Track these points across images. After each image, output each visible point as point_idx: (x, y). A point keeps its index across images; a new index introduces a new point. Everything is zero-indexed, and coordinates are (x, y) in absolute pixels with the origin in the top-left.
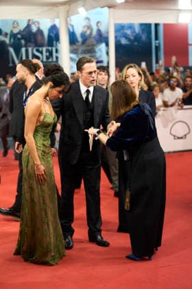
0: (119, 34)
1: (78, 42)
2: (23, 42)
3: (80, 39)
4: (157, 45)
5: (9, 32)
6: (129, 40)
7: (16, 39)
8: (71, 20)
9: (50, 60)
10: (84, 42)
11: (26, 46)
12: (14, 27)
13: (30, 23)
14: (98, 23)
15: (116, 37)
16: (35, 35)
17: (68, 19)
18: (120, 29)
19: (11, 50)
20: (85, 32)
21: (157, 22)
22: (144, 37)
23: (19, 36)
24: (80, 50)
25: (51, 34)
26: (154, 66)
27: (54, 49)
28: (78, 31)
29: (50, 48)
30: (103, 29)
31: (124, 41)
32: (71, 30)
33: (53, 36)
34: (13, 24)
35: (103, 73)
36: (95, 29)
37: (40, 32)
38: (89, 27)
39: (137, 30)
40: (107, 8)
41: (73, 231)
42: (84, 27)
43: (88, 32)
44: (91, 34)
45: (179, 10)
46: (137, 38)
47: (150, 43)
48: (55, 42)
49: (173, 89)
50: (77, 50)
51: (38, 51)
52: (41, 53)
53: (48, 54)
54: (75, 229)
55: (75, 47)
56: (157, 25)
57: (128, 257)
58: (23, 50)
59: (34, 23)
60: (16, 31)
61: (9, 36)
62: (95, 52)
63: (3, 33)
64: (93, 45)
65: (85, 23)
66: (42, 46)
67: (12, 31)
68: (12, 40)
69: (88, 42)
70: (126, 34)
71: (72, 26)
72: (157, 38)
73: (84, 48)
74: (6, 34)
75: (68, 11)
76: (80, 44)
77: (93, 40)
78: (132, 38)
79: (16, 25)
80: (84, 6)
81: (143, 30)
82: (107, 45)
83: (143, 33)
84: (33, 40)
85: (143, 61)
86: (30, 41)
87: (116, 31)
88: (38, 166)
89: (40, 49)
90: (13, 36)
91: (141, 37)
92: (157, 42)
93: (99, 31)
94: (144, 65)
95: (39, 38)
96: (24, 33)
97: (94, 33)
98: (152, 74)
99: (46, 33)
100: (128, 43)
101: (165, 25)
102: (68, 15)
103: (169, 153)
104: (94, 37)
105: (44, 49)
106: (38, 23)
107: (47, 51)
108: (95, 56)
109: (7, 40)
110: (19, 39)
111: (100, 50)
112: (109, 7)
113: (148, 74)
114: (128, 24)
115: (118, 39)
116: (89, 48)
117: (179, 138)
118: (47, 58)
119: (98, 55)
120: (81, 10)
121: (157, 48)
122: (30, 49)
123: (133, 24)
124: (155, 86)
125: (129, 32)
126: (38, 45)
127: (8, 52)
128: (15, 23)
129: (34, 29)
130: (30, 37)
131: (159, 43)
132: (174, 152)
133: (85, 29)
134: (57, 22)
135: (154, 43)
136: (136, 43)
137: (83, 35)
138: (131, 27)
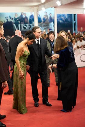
0: (59, 18)
1: (42, 22)
2: (19, 22)
3: (43, 21)
4: (75, 23)
5: (13, 18)
6: (63, 21)
7: (16, 21)
8: (39, 13)
9: (30, 29)
10: (44, 22)
11: (20, 23)
12: (16, 16)
13: (22, 14)
14: (50, 14)
15: (57, 20)
16: (24, 19)
17: (38, 12)
18: (59, 16)
19: (14, 25)
20: (45, 18)
21: (75, 13)
22: (69, 20)
23: (18, 19)
24: (43, 25)
25: (31, 19)
26: (74, 32)
27: (32, 25)
28: (42, 17)
29: (30, 24)
30: (52, 17)
31: (61, 21)
32: (39, 17)
33: (32, 19)
34: (15, 14)
35: (52, 34)
36: (49, 16)
37: (26, 18)
38: (46, 16)
39: (66, 17)
40: (54, 8)
41: (39, 99)
42: (44, 16)
43: (46, 18)
44: (47, 18)
45: (84, 9)
46: (66, 20)
47: (72, 22)
48: (32, 22)
49: (81, 41)
50: (42, 25)
51: (25, 25)
52: (27, 26)
53: (29, 27)
54: (40, 99)
55: (41, 24)
56: (74, 15)
57: (62, 111)
58: (19, 25)
59: (24, 14)
60: (16, 17)
61: (13, 19)
62: (49, 26)
63: (11, 18)
64: (48, 23)
65: (45, 14)
66: (27, 23)
67: (15, 18)
68: (15, 21)
69: (46, 22)
70: (62, 18)
71: (40, 15)
72: (74, 20)
73: (44, 24)
74: (12, 19)
75: (38, 9)
76: (43, 22)
77: (48, 21)
78: (64, 20)
79: (16, 15)
80: (44, 7)
81: (69, 17)
82: (54, 23)
83: (69, 18)
84: (23, 21)
85: (69, 29)
86: (22, 21)
87: (58, 17)
88: (20, 72)
89: (26, 25)
90: (15, 19)
91: (68, 20)
92: (75, 22)
93: (51, 17)
94: (69, 31)
95: (26, 20)
96: (20, 18)
97: (49, 18)
98: (72, 35)
99: (29, 18)
100: (62, 22)
101: (78, 15)
102: (38, 11)
103: (79, 67)
104: (49, 20)
105: (28, 25)
106: (26, 14)
107: (29, 25)
108: (49, 27)
109: (13, 21)
110: (18, 21)
111: (51, 25)
112: (55, 7)
113: (71, 35)
114: (62, 14)
115: (58, 20)
116: (46, 24)
117: (83, 61)
118: (29, 28)
119: (50, 27)
120: (43, 9)
121: (75, 24)
122: (22, 25)
123: (65, 14)
124: (73, 40)
125: (63, 18)
126: (25, 23)
127: (13, 26)
128: (16, 14)
129: (24, 16)
130: (22, 20)
131: (76, 22)
132: (82, 67)
133: (45, 17)
134: (33, 14)
135: (73, 22)
136: (66, 22)
137: (44, 19)
138: (64, 15)
